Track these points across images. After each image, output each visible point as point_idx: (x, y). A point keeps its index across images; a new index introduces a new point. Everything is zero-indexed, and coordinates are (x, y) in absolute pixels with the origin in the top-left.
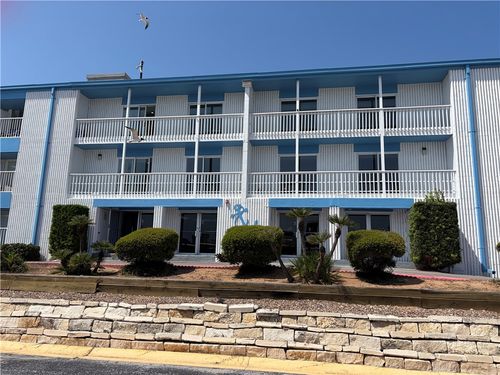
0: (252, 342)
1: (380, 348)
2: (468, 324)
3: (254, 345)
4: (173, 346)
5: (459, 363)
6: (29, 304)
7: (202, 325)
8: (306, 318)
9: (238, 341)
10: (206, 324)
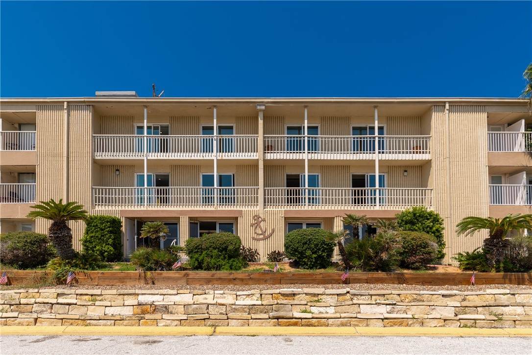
0: (355, 316)
1: (454, 314)
2: (513, 294)
3: (356, 318)
4: (287, 322)
5: (515, 321)
6: (138, 295)
7: (306, 305)
8: (392, 296)
9: (343, 315)
10: (309, 304)
